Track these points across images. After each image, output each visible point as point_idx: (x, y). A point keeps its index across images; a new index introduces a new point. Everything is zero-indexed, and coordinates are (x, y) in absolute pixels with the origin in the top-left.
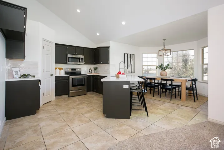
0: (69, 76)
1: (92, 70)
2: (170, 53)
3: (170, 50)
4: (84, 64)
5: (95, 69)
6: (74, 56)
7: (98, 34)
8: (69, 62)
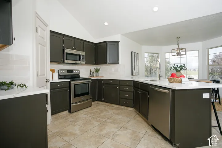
0: (70, 82)
1: (93, 73)
2: (185, 52)
3: (185, 49)
4: (86, 64)
5: (97, 71)
6: (74, 52)
7: (106, 24)
8: (66, 59)
